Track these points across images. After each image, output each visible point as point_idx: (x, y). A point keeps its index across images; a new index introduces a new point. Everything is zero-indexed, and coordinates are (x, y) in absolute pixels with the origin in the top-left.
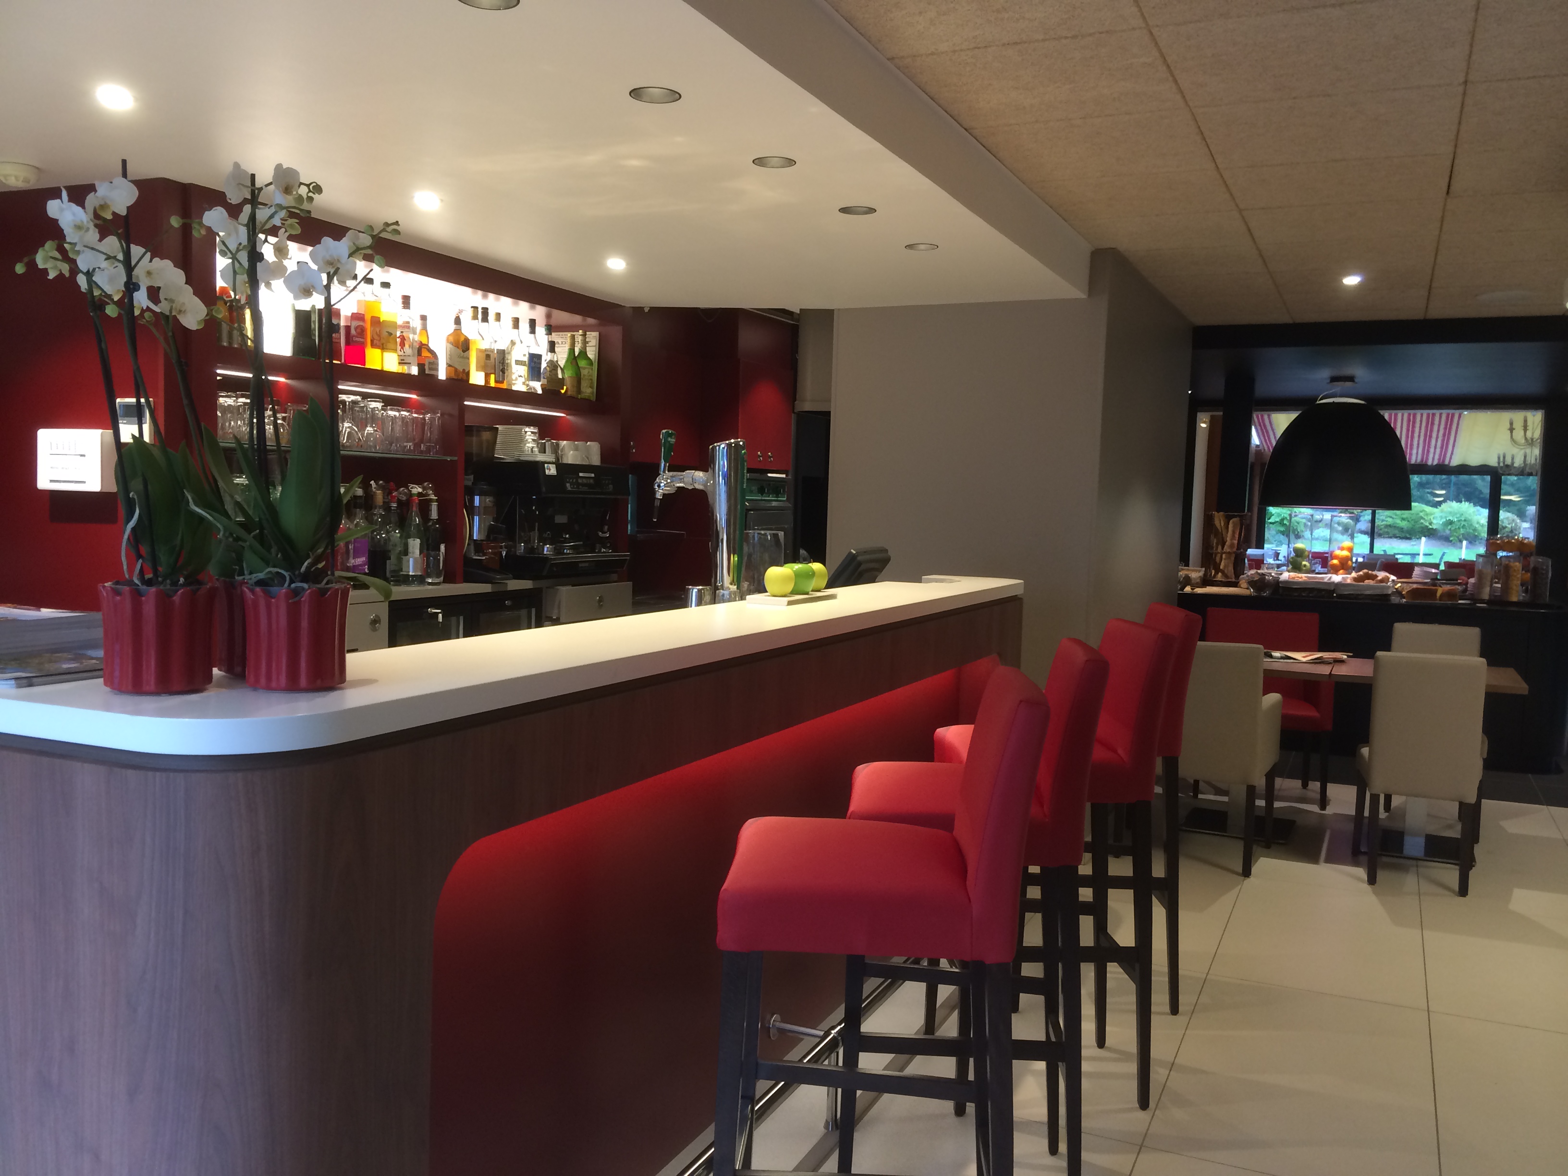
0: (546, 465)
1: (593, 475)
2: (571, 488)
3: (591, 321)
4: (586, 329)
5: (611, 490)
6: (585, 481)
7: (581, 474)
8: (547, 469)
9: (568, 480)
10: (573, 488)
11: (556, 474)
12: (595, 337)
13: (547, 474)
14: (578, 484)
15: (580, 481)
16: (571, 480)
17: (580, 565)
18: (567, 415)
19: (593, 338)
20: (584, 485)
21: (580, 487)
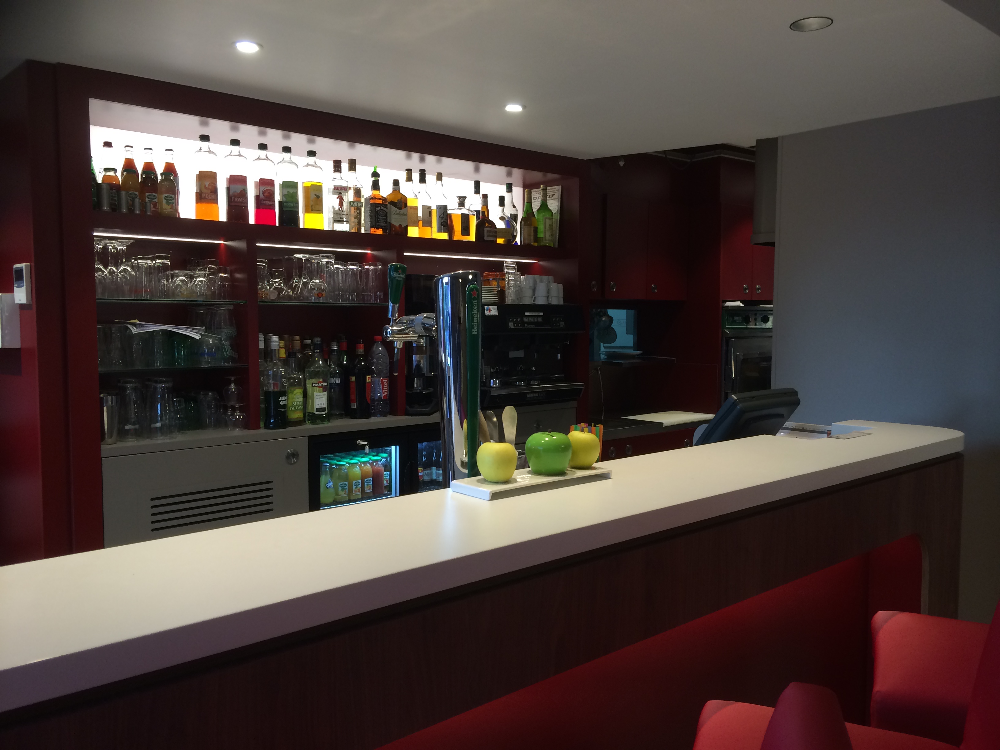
0: (486, 307)
1: (541, 314)
2: (514, 326)
3: (551, 176)
4: (548, 184)
5: (561, 326)
6: (531, 320)
7: (527, 314)
8: (487, 311)
9: (511, 319)
10: (517, 326)
11: (497, 315)
12: (558, 190)
13: (486, 315)
14: (523, 323)
15: (525, 320)
16: (515, 320)
17: (528, 396)
18: (538, 261)
19: (555, 191)
20: (529, 323)
21: (526, 325)
